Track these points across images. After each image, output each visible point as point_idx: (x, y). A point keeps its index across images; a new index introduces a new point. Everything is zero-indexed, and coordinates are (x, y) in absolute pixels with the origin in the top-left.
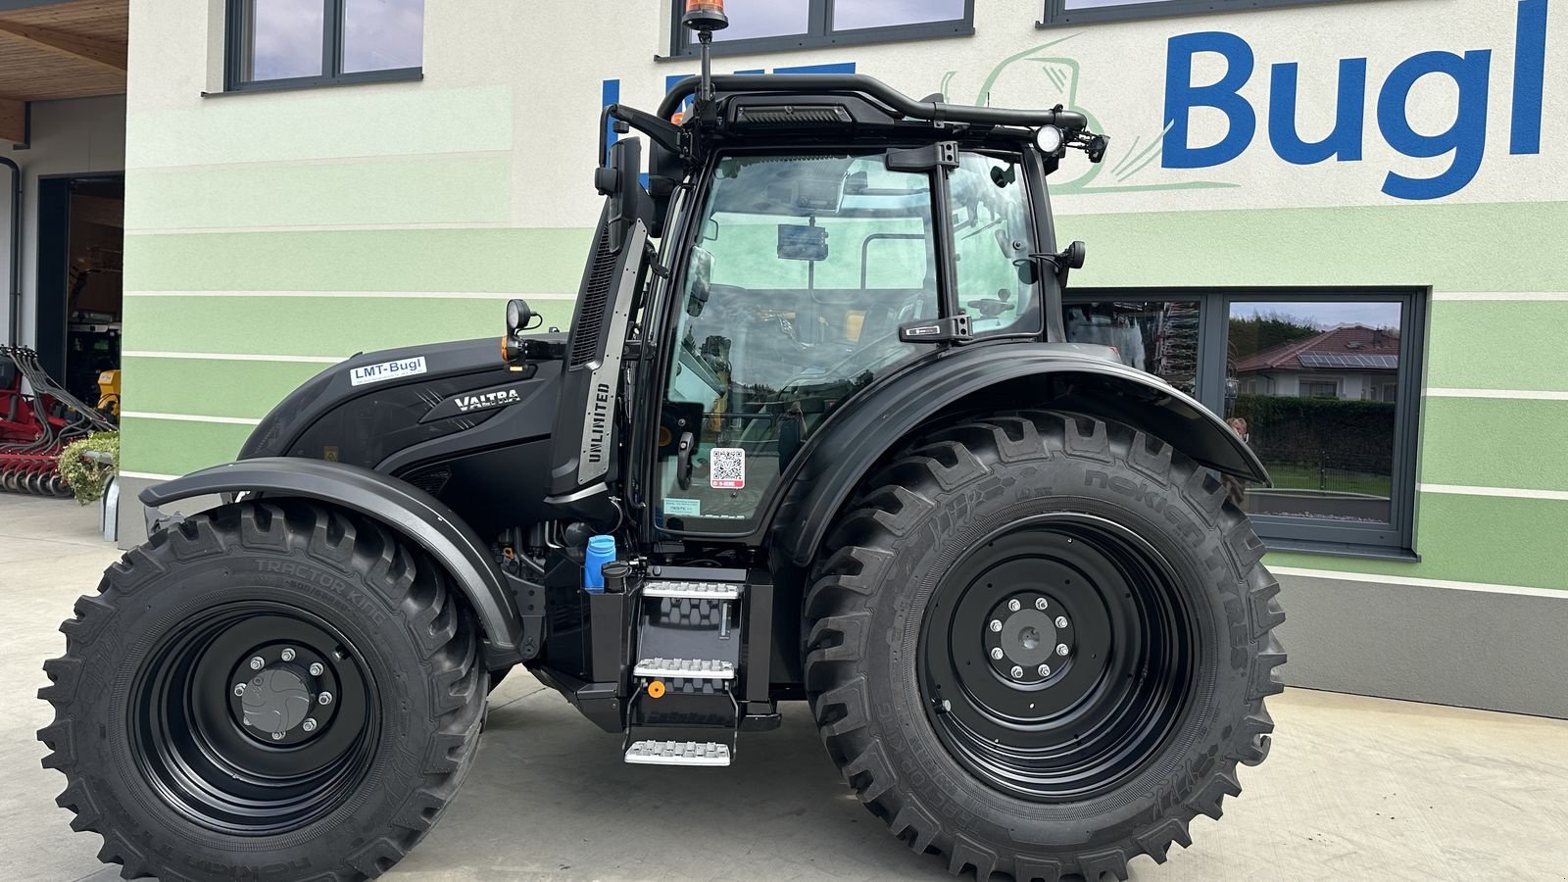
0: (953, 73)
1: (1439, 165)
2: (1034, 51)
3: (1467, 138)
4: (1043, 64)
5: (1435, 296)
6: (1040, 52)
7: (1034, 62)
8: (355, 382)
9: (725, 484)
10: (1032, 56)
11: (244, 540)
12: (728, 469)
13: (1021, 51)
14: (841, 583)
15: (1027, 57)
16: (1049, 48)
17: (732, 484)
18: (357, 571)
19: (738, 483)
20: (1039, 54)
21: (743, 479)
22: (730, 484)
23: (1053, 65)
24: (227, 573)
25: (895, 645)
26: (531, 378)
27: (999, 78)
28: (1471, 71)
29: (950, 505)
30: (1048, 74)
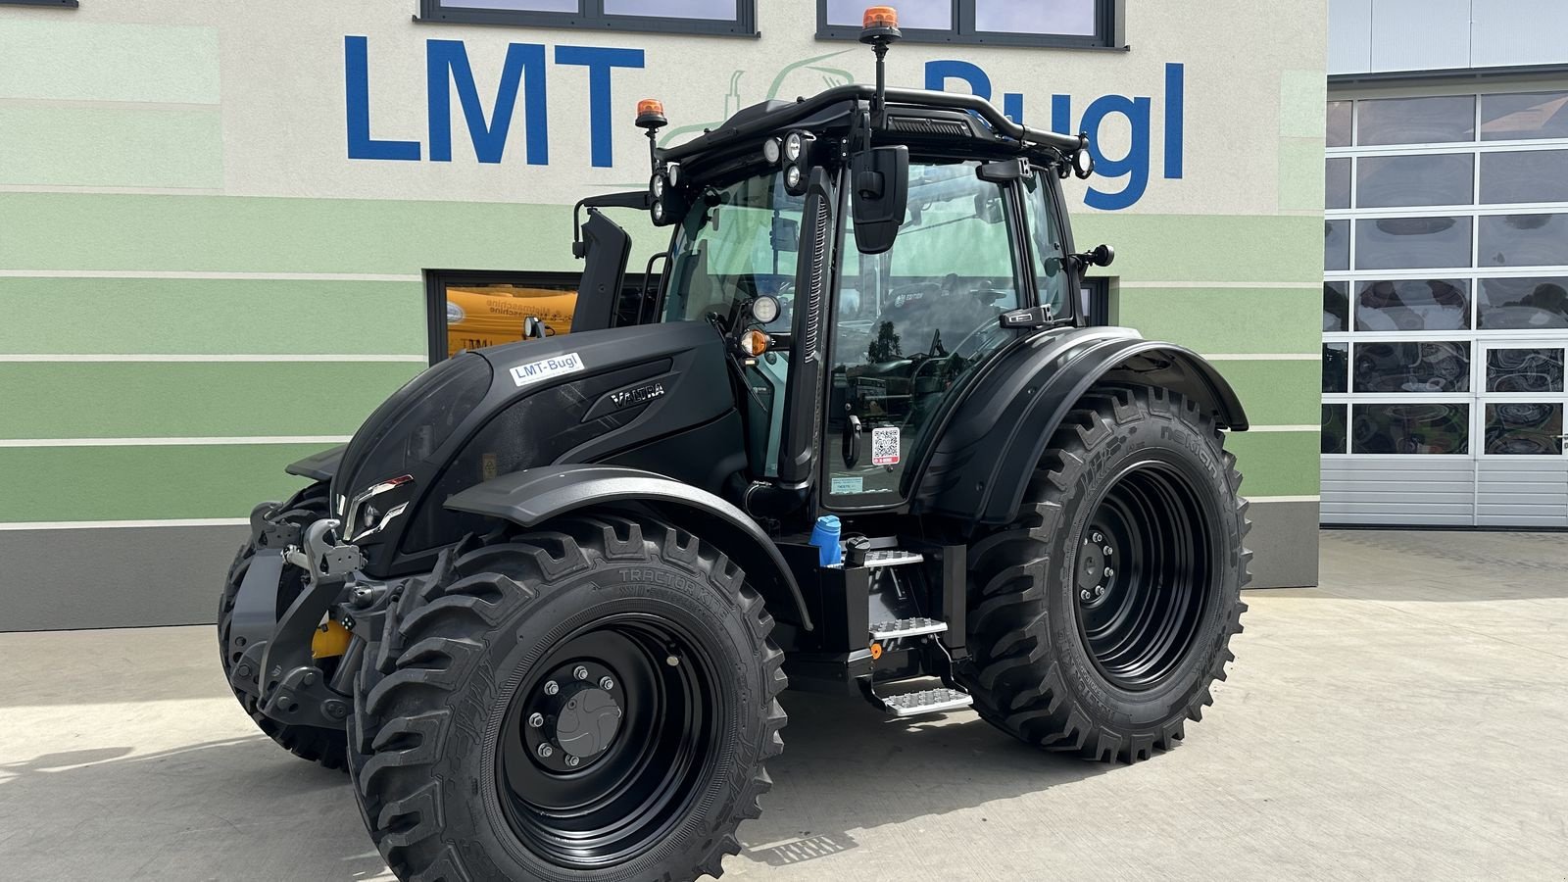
0: (742, 72)
1: (1119, 184)
2: (814, 60)
3: (1137, 163)
4: (822, 73)
5: (1122, 284)
6: (819, 62)
7: (815, 71)
8: (519, 382)
9: (885, 460)
10: (812, 65)
11: (607, 551)
12: (886, 446)
13: (803, 59)
14: (1031, 534)
15: (808, 65)
16: (827, 59)
17: (890, 460)
18: (703, 570)
19: (894, 459)
20: (818, 64)
21: (898, 454)
22: (888, 461)
23: (832, 75)
24: (594, 589)
25: (1065, 581)
26: (669, 371)
27: (784, 82)
28: (1138, 111)
29: (1092, 462)
30: (827, 82)
